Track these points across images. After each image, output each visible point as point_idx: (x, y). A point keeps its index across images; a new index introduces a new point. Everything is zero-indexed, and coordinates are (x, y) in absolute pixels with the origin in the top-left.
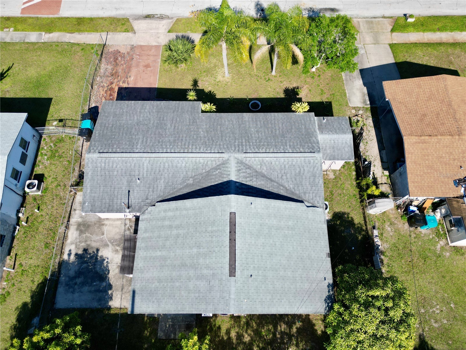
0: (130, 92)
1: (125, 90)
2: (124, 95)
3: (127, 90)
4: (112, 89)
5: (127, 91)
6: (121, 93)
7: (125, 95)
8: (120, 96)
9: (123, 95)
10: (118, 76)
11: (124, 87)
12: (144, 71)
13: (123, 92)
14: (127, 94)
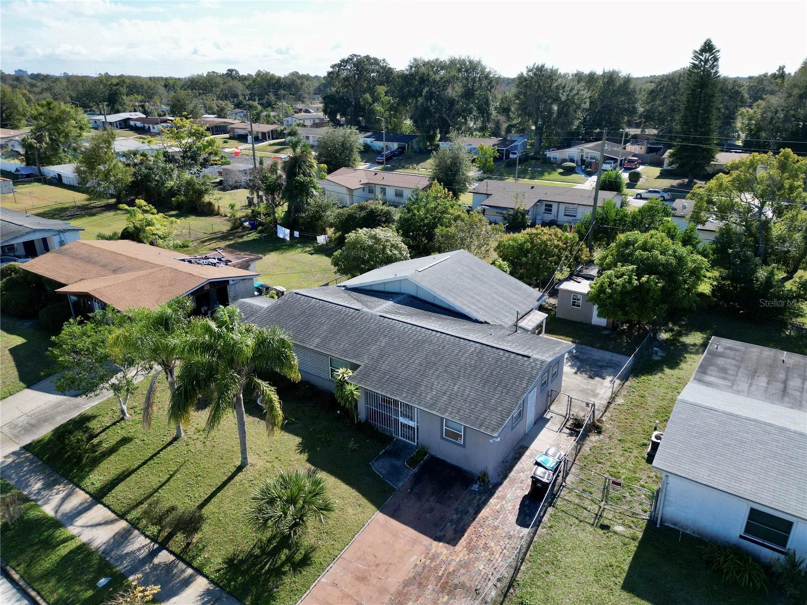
0: (436, 525)
1: (444, 535)
2: (451, 525)
3: (439, 534)
4: (470, 549)
5: (442, 530)
6: (456, 531)
7: (449, 524)
8: (461, 525)
9: (454, 526)
10: (441, 578)
11: (441, 544)
12: (377, 565)
13: (450, 533)
14: (446, 524)
